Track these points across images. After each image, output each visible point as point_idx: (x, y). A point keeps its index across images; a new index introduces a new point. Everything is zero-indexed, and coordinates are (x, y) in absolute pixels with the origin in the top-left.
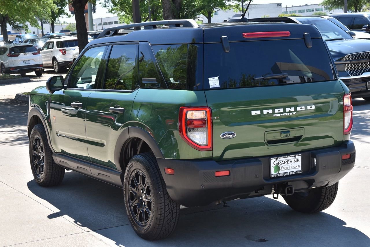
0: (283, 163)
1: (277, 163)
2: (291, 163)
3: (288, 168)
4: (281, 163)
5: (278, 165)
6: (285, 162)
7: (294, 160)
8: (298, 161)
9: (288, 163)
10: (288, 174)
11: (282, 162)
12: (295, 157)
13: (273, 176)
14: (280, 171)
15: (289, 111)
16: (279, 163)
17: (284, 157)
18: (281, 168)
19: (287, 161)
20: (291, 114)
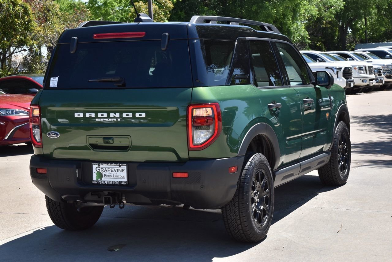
0: (106, 171)
1: (100, 170)
2: (115, 171)
3: (112, 177)
4: (104, 171)
5: (100, 171)
6: (108, 170)
7: (119, 169)
8: (123, 171)
9: (112, 171)
10: (111, 183)
11: (106, 169)
12: (120, 166)
13: (94, 182)
14: (103, 178)
15: (113, 117)
16: (101, 170)
17: (107, 164)
18: (104, 176)
19: (110, 169)
20: (115, 120)
